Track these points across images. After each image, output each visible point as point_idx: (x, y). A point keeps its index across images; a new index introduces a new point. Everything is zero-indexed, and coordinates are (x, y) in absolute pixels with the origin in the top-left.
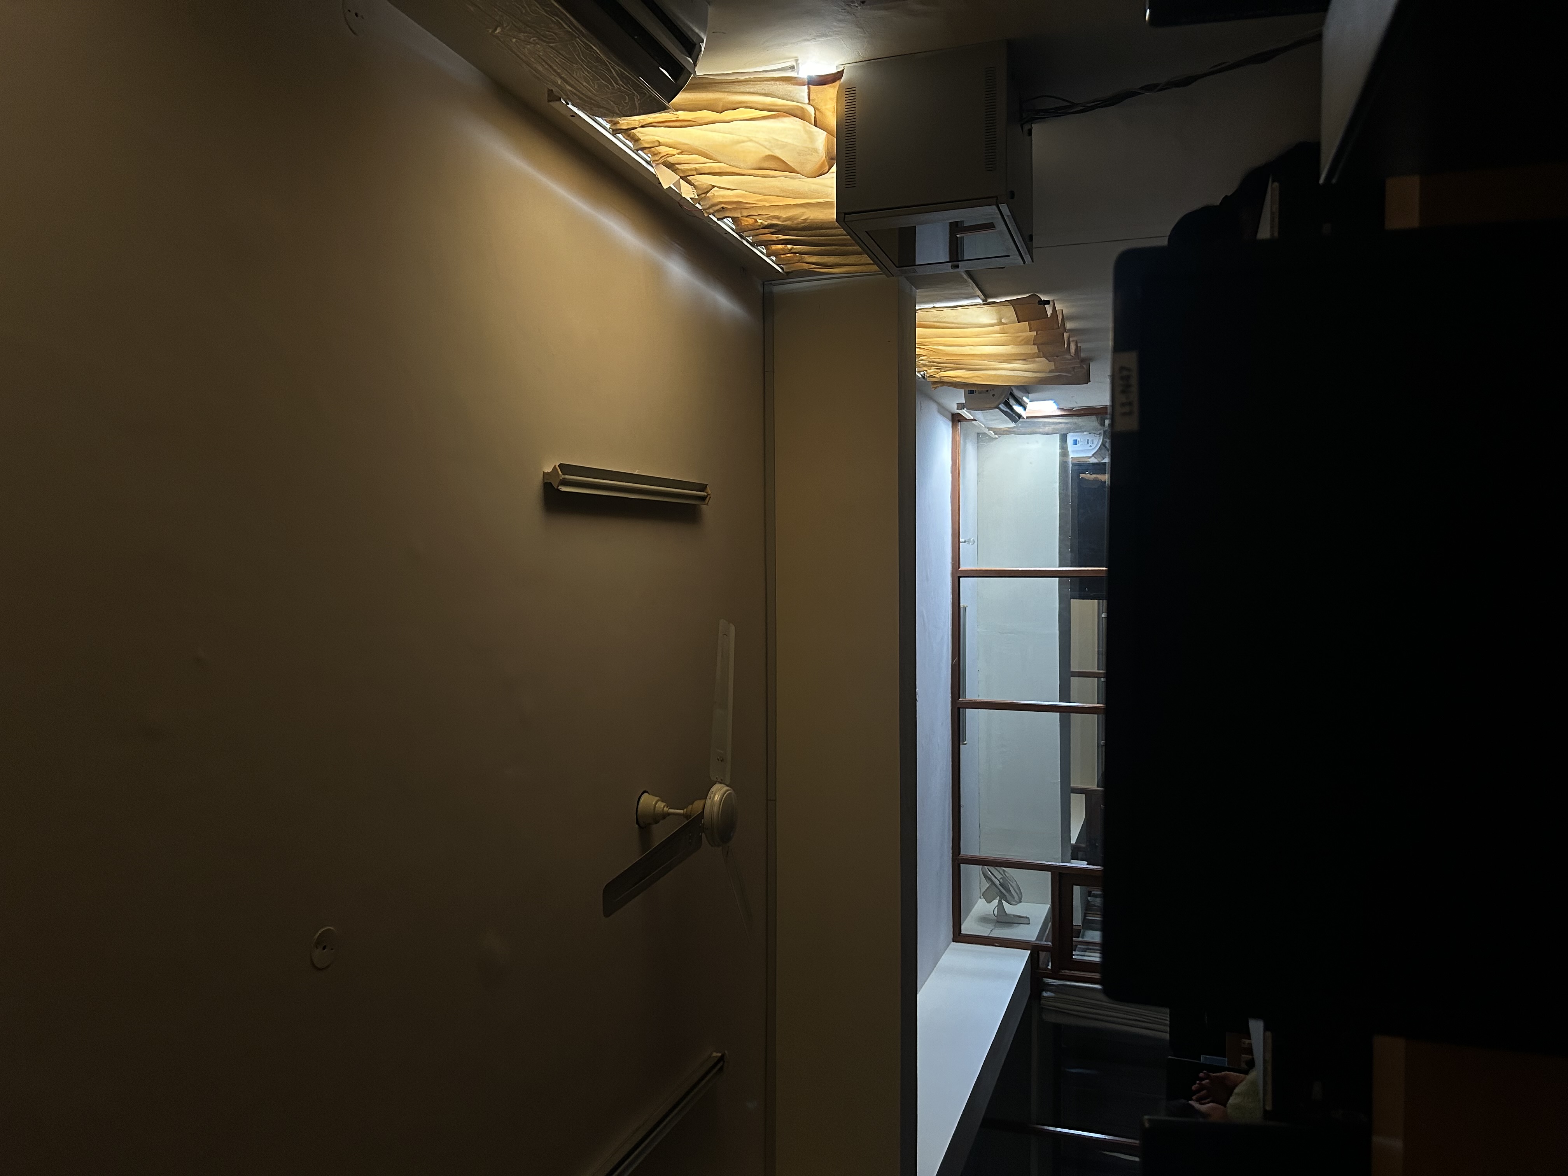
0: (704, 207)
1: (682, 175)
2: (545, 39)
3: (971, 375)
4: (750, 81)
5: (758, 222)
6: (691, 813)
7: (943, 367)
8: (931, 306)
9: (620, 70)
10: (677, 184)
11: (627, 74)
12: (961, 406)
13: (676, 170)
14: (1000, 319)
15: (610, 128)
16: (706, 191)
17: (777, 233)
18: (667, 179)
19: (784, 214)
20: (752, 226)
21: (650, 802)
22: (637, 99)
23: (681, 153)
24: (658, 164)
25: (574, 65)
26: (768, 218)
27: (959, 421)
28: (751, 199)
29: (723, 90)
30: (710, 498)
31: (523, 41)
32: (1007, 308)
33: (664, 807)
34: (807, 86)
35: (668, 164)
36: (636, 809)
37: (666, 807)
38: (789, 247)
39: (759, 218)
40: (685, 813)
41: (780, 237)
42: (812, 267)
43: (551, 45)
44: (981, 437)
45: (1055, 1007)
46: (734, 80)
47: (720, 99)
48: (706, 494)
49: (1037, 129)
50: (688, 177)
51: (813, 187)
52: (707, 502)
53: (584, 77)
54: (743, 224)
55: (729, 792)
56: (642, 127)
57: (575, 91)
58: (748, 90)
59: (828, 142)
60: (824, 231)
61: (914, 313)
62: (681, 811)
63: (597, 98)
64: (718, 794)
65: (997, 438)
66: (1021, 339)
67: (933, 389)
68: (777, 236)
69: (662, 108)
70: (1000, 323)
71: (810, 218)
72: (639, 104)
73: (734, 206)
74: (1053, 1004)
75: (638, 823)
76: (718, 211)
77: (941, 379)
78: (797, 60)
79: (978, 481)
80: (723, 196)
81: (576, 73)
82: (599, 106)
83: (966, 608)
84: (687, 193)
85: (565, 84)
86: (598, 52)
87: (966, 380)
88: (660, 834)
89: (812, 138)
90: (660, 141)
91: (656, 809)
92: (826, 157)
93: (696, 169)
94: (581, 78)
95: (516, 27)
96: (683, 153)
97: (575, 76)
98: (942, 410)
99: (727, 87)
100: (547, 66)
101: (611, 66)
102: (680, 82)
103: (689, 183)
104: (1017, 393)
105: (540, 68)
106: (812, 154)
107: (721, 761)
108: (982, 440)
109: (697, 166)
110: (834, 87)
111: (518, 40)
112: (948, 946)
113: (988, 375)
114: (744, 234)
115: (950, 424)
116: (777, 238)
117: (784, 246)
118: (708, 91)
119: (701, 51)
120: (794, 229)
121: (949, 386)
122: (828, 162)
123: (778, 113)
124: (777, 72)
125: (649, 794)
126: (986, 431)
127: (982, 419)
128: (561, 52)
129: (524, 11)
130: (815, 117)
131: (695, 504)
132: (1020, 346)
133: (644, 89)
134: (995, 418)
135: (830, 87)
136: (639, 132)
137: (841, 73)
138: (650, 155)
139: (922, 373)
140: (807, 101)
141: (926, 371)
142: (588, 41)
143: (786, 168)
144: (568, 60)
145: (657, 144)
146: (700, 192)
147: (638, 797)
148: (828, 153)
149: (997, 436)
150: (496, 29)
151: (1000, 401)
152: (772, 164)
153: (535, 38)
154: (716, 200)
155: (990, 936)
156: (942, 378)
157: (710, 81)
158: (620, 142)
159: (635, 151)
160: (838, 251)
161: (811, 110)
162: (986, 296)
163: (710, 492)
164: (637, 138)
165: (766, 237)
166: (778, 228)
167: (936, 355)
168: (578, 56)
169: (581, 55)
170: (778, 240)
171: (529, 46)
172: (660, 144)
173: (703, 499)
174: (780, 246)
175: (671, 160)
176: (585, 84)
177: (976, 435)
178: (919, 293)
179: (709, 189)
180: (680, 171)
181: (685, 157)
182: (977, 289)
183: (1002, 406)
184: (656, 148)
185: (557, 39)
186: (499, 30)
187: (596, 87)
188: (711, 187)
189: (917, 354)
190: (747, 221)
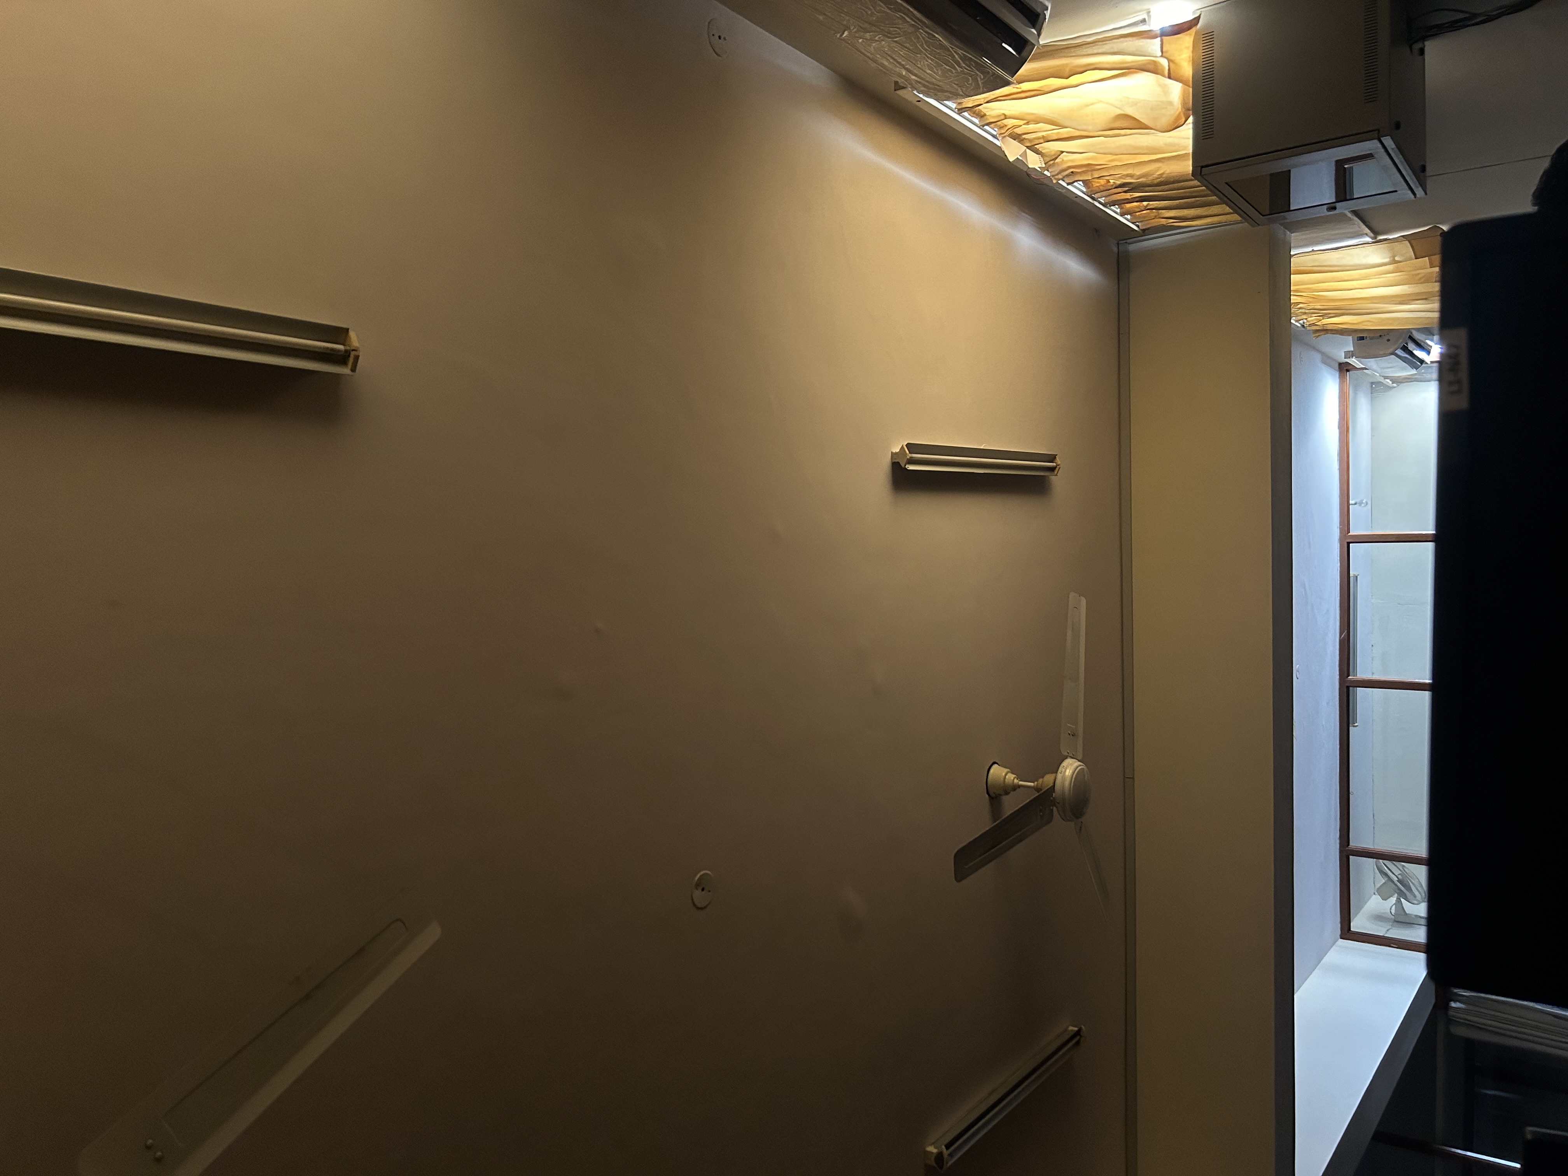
0: (1053, 174)
1: (1029, 145)
2: (889, 35)
3: (1359, 321)
4: (1099, 42)
5: (1110, 182)
6: (1042, 786)
7: (1326, 314)
8: (1310, 249)
9: (964, 54)
10: (1024, 154)
11: (970, 56)
12: (1349, 355)
13: (1023, 140)
14: (1394, 257)
15: (956, 108)
16: (1054, 157)
17: (1131, 191)
18: (1013, 151)
19: (1138, 172)
20: (1103, 186)
21: (998, 772)
22: (981, 78)
23: (1028, 123)
24: (1005, 137)
25: (918, 55)
26: (1120, 178)
27: (1348, 371)
28: (1102, 160)
29: (1068, 55)
30: (1059, 468)
31: (869, 40)
32: (1402, 244)
33: (1014, 779)
34: (1159, 39)
35: (1015, 136)
36: (985, 780)
37: (1016, 779)
38: (1145, 203)
39: (1112, 178)
40: (1035, 785)
41: (1135, 195)
42: (1171, 222)
43: (895, 40)
44: (1376, 388)
45: (1466, 1019)
46: (1082, 43)
47: (1067, 65)
48: (1055, 464)
49: (1432, 48)
50: (1036, 146)
51: (1169, 140)
52: (1056, 473)
53: (928, 65)
54: (1094, 186)
55: (1080, 768)
56: (987, 102)
57: (918, 80)
58: (1095, 51)
59: (1184, 94)
60: (1183, 183)
61: (1289, 259)
62: (1032, 784)
63: (941, 83)
64: (1069, 769)
65: (1395, 387)
66: (1420, 276)
67: (1314, 338)
68: (1131, 194)
69: (1007, 83)
70: (1394, 262)
71: (1167, 172)
72: (982, 83)
73: (1084, 169)
74: (1462, 1016)
75: (988, 793)
76: (1068, 176)
77: (1323, 327)
78: (1149, 13)
79: (1373, 436)
80: (1072, 161)
81: (920, 62)
82: (942, 91)
83: (1357, 577)
84: (1034, 162)
85: (910, 74)
86: (941, 39)
87: (1355, 325)
88: (1010, 805)
89: (1165, 91)
90: (1006, 114)
91: (1006, 780)
92: (1182, 109)
93: (1043, 137)
94: (924, 66)
95: (861, 28)
96: (1030, 123)
97: (919, 66)
98: (1327, 360)
99: (1074, 51)
100: (891, 60)
101: (954, 51)
102: (1024, 54)
103: (1037, 152)
104: (1417, 336)
105: (886, 63)
106: (1166, 108)
107: (1073, 735)
108: (1377, 390)
109: (1044, 134)
110: (1190, 35)
111: (865, 40)
112: (1334, 943)
113: (1380, 318)
114: (1095, 196)
115: (1337, 374)
116: (1131, 195)
117: (1138, 203)
118: (1054, 58)
119: (1046, 19)
120: (1150, 186)
121: (1333, 334)
122: (1184, 114)
123: (1127, 70)
124: (1128, 28)
125: (999, 765)
126: (1382, 380)
127: (1375, 367)
128: (905, 45)
129: (869, 12)
130: (1169, 70)
131: (1044, 476)
132: (1419, 285)
133: (987, 68)
134: (1389, 365)
135: (1187, 35)
136: (985, 108)
137: (1197, 19)
138: (996, 129)
139: (1301, 322)
140: (1160, 54)
141: (1306, 319)
142: (931, 30)
143: (1137, 125)
144: (912, 51)
145: (1003, 117)
146: (1048, 159)
147: (988, 768)
148: (1184, 103)
149: (1395, 385)
150: (843, 33)
151: (1396, 346)
152: (1125, 124)
153: (880, 36)
154: (1065, 166)
155: (1386, 935)
156: (1325, 325)
157: (1057, 48)
158: (967, 122)
159: (981, 127)
160: (1198, 202)
161: (1164, 62)
162: (1376, 233)
163: (1059, 463)
164: (982, 113)
165: (1120, 196)
166: (1130, 186)
167: (1318, 302)
168: (922, 46)
169: (924, 45)
170: (1132, 198)
171: (874, 44)
172: (1006, 117)
173: (1052, 469)
174: (1135, 204)
175: (1018, 131)
176: (929, 71)
177: (1369, 385)
178: (1294, 237)
179: (1056, 156)
180: (1027, 140)
181: (1031, 127)
182: (1364, 227)
183: (1400, 352)
184: (1003, 121)
185: (902, 34)
186: (846, 33)
187: (940, 73)
188: (1059, 153)
189: (1292, 302)
190: (1098, 182)
